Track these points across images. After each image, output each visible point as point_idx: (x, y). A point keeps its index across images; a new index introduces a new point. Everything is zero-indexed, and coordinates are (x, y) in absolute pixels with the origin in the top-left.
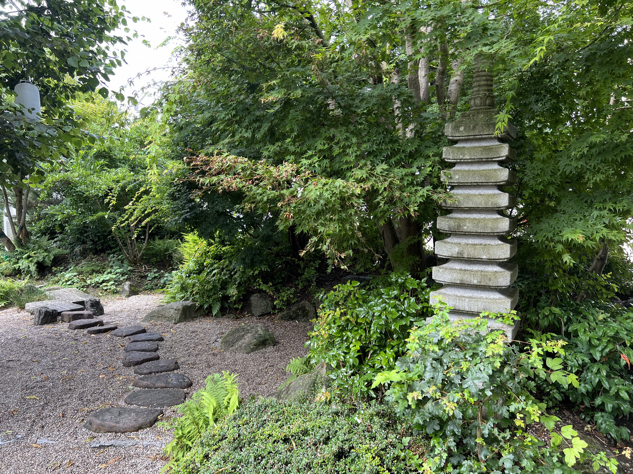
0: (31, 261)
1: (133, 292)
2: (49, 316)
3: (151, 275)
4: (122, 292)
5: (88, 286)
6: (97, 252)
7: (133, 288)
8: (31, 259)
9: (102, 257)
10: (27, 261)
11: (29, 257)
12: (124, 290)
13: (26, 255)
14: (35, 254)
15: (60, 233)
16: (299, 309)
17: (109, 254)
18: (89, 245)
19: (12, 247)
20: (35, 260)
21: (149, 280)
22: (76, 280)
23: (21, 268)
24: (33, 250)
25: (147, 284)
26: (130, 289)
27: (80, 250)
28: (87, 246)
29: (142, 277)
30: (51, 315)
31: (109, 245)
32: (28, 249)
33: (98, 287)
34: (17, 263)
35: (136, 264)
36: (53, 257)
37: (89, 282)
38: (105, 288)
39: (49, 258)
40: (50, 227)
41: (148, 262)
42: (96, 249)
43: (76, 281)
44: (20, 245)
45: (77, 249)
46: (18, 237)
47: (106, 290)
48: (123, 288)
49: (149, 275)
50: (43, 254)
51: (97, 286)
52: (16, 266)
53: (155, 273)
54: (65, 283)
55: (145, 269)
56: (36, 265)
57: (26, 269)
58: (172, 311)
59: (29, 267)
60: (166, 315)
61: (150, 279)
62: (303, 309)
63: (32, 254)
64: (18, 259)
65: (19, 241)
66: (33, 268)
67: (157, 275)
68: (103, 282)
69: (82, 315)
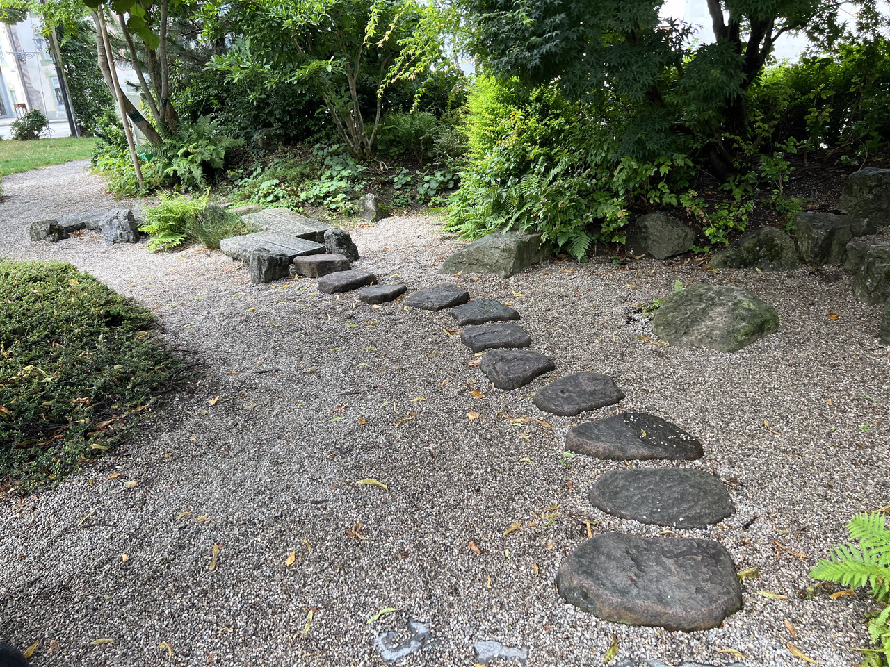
0: (192, 161)
1: (382, 214)
2: (275, 266)
3: (399, 180)
4: (363, 212)
5: (303, 204)
6: (289, 141)
7: (379, 205)
8: (190, 157)
9: (300, 149)
10: (184, 161)
11: (186, 154)
12: (366, 210)
13: (182, 151)
14: (194, 148)
15: (220, 110)
16: (760, 244)
17: (311, 144)
18: (276, 129)
19: (156, 137)
20: (199, 160)
21: (398, 189)
22: (279, 191)
23: (179, 173)
24: (191, 142)
25: (397, 198)
26: (377, 206)
27: (262, 138)
28: (272, 131)
29: (384, 184)
30: (280, 265)
31: (307, 127)
32: (182, 139)
33: (321, 204)
34: (170, 164)
35: (365, 160)
36: (224, 153)
37: (303, 195)
38: (333, 206)
39: (218, 154)
40: (202, 100)
41: (385, 156)
42: (286, 135)
43: (281, 195)
44: (170, 134)
45: (258, 137)
46: (163, 120)
47: (335, 210)
48: (364, 204)
49: (396, 180)
50: (209, 147)
51: (319, 201)
52: (170, 170)
53: (405, 175)
54: (262, 200)
55: (385, 169)
56: (200, 168)
57: (187, 174)
58: (497, 253)
59: (191, 172)
60: (486, 260)
61: (400, 186)
62: (769, 243)
63: (191, 148)
64: (170, 159)
65: (164, 125)
66: (198, 173)
67: (409, 179)
68: (327, 195)
69: (332, 262)
